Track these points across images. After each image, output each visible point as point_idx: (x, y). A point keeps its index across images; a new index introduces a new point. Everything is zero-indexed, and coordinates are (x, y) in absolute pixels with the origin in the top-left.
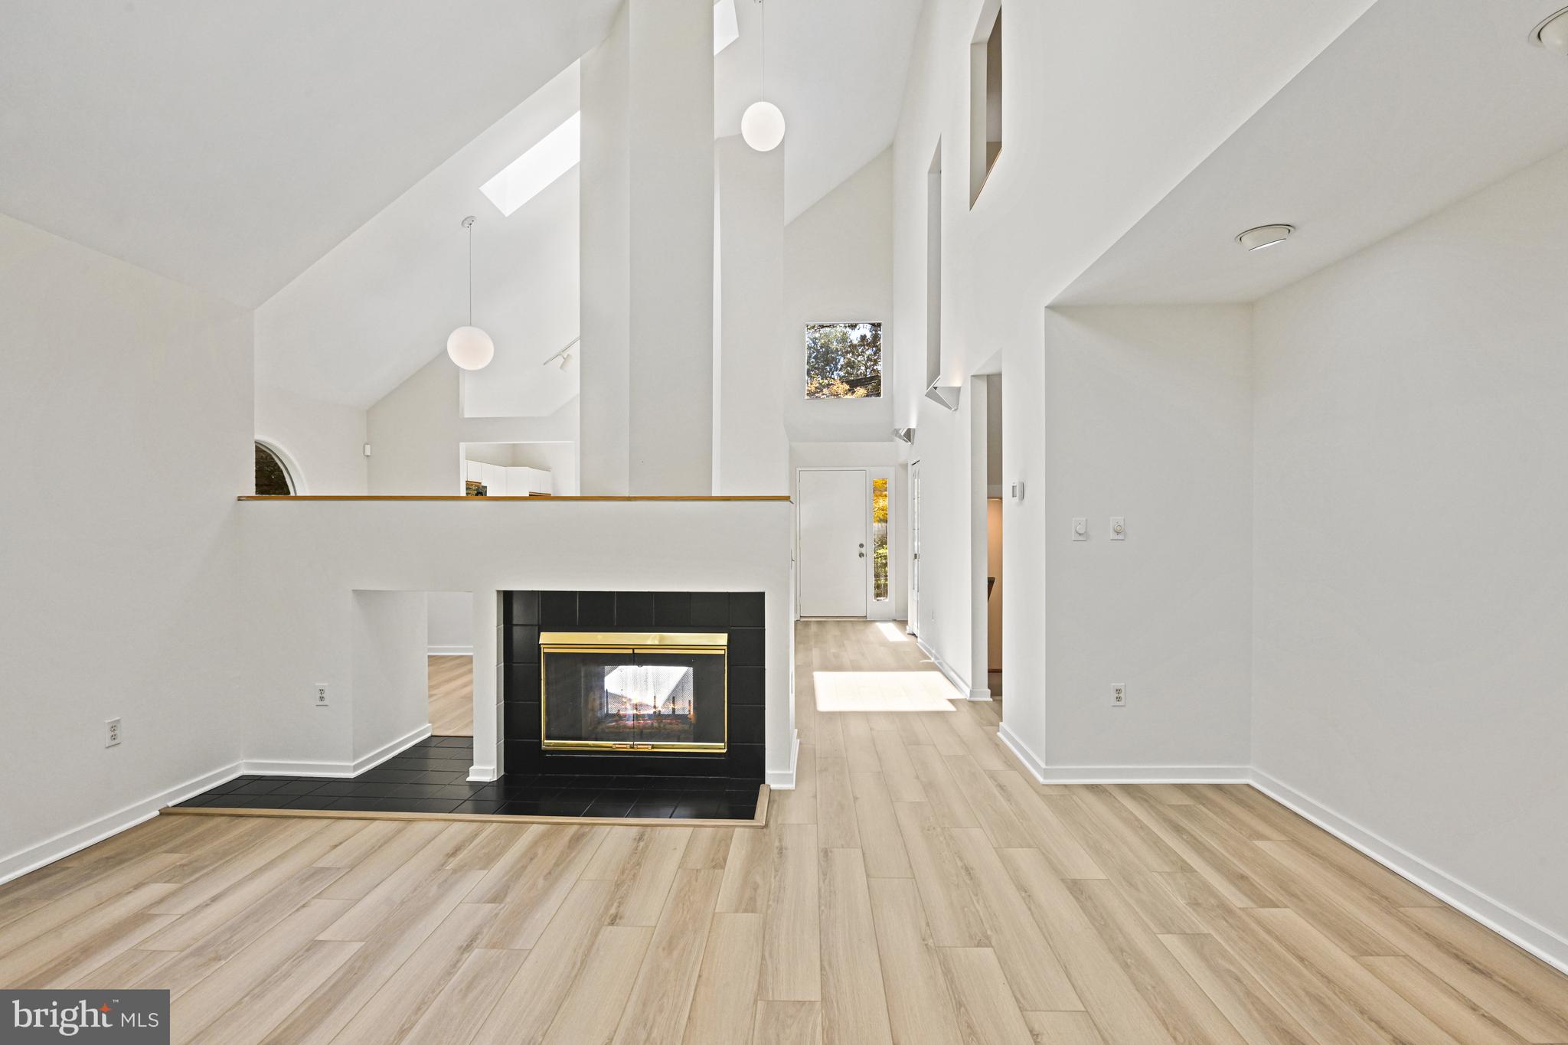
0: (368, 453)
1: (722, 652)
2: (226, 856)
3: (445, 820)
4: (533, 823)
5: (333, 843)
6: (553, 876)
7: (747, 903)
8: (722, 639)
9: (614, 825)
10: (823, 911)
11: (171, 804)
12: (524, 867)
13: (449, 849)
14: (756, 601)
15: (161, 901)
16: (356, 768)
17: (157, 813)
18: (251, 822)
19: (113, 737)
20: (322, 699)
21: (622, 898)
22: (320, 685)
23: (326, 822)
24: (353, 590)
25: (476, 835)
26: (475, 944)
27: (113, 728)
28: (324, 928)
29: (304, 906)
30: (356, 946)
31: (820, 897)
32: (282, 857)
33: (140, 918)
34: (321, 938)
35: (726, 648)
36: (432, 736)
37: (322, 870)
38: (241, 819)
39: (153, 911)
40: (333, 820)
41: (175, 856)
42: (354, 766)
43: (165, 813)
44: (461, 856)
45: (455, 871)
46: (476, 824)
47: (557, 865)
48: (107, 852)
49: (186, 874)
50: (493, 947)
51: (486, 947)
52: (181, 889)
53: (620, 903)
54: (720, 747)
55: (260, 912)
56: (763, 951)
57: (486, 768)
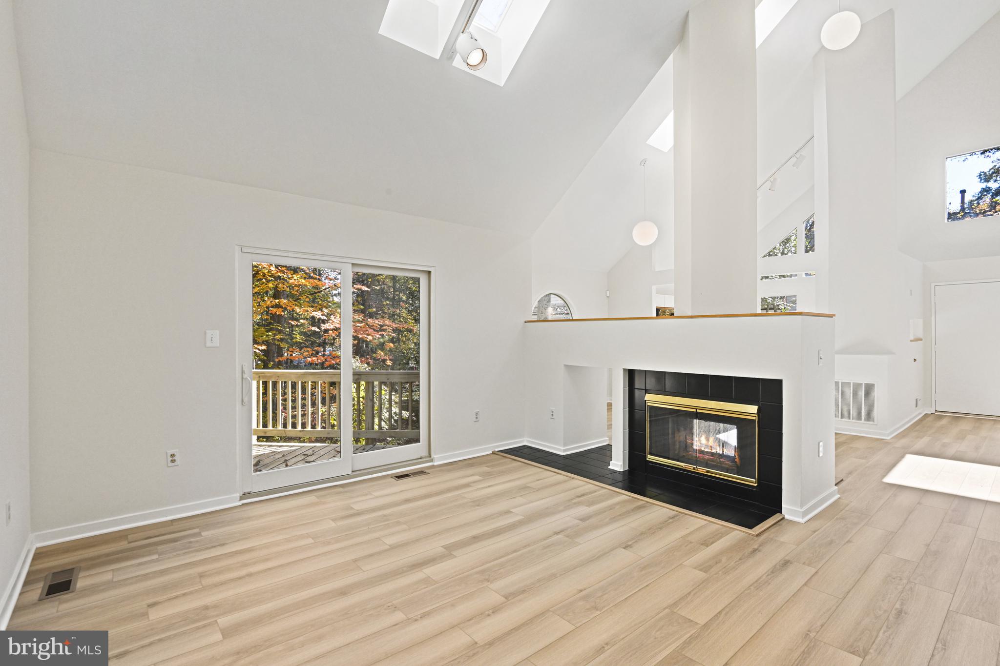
0: (608, 295)
1: (754, 418)
2: (502, 473)
3: (586, 482)
4: (624, 494)
5: (538, 479)
6: (614, 520)
7: (705, 567)
8: (753, 409)
9: (664, 507)
10: (750, 589)
11: (496, 450)
12: (605, 512)
13: (579, 494)
14: (777, 385)
15: (474, 482)
16: (564, 451)
17: (491, 452)
18: (517, 463)
19: (477, 418)
20: (552, 415)
21: (639, 539)
22: (553, 409)
23: (541, 470)
24: (565, 365)
25: (595, 492)
26: (561, 533)
27: (477, 414)
28: (515, 507)
29: (514, 498)
30: (521, 517)
31: (756, 581)
32: (519, 478)
33: (467, 485)
34: (512, 510)
35: (757, 415)
36: (608, 445)
37: (529, 487)
38: (515, 461)
39: (471, 485)
40: (543, 470)
41: (489, 469)
42: (564, 450)
43: (493, 453)
44: (582, 498)
45: (575, 503)
46: (598, 487)
47: (620, 515)
48: (470, 462)
49: (487, 476)
50: (568, 537)
51: (564, 536)
52: (482, 480)
53: (636, 541)
54: (752, 482)
55: (499, 496)
56: (692, 591)
57: (618, 463)
